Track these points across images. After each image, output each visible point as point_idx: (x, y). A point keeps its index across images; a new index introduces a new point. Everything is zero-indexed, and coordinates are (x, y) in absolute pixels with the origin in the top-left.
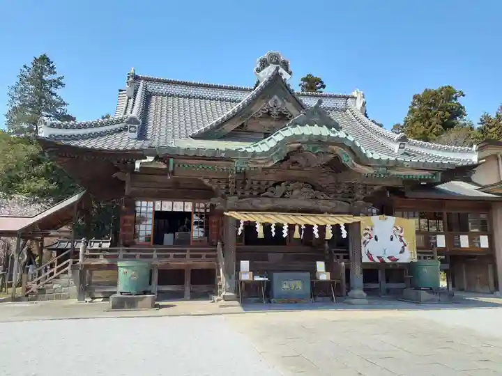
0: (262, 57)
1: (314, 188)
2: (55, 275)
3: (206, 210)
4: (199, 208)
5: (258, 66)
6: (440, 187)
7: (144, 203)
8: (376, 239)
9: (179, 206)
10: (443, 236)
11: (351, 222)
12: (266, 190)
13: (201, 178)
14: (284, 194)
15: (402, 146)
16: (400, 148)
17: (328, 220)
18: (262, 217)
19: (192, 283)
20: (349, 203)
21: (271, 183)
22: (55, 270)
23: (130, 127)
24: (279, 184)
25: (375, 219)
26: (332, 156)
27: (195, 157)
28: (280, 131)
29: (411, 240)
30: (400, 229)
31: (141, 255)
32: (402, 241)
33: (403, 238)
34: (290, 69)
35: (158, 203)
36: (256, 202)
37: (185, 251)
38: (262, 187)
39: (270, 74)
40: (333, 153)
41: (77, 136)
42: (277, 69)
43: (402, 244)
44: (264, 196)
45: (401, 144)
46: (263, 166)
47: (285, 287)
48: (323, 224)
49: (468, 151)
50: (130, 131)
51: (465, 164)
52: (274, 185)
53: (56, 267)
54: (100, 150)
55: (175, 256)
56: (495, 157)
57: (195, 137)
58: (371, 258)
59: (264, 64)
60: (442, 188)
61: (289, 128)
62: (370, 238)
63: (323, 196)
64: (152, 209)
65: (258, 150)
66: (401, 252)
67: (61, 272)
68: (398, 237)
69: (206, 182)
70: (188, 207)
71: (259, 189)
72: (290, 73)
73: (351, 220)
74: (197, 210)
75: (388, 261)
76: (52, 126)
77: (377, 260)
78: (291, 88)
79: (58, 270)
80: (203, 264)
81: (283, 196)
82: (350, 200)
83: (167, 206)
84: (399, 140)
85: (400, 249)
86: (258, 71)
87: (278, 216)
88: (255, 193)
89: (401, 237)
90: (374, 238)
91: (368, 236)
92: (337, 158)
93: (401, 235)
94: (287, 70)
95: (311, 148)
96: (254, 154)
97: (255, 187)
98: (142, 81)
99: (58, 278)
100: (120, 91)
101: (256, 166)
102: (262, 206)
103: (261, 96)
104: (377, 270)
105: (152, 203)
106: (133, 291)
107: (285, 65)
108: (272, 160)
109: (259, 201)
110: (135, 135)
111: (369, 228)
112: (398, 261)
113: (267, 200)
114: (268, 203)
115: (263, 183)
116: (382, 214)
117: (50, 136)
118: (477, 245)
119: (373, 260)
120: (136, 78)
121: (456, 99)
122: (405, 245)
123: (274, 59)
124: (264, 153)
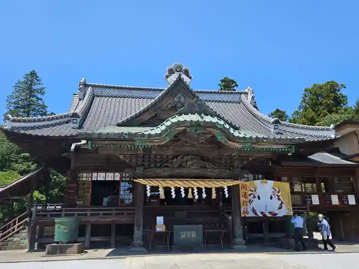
0: (169, 68)
1: (203, 159)
2: (16, 231)
3: (130, 179)
4: (125, 177)
5: (167, 74)
6: (311, 157)
7: (85, 175)
8: (259, 198)
9: (110, 177)
10: (317, 196)
11: (232, 185)
12: (167, 162)
13: (118, 155)
14: (180, 165)
15: (277, 127)
16: (275, 128)
17: (214, 183)
18: (162, 182)
19: (117, 235)
20: (230, 170)
21: (170, 157)
22: (16, 226)
23: (74, 120)
24: (176, 157)
25: (258, 183)
26: (210, 135)
27: (106, 139)
28: (170, 119)
29: (287, 198)
30: (278, 190)
31: (78, 214)
32: (279, 199)
33: (280, 197)
34: (191, 75)
35: (95, 174)
36: (158, 171)
37: (111, 210)
38: (163, 160)
39: (175, 79)
40: (210, 133)
41: (33, 127)
42: (180, 75)
43: (280, 202)
44: (164, 167)
45: (275, 126)
46: (157, 144)
47: (183, 236)
48: (210, 187)
49: (327, 130)
50: (73, 123)
51: (325, 139)
52: (173, 159)
53: (17, 225)
54: (48, 136)
55: (104, 214)
56: (355, 133)
57: (119, 125)
58: (255, 213)
59: (171, 72)
60: (313, 158)
61: (177, 116)
62: (254, 197)
63: (210, 165)
64: (90, 179)
65: (153, 132)
66: (279, 209)
67: (20, 228)
68: (277, 197)
69: (121, 157)
70: (117, 177)
71: (161, 161)
72: (190, 78)
73: (232, 183)
74: (124, 179)
75: (269, 215)
76: (14, 121)
77: (261, 215)
78: (191, 88)
79: (18, 227)
80: (125, 220)
81: (180, 166)
82: (231, 168)
83: (101, 176)
84: (273, 123)
85: (278, 206)
86: (167, 77)
87: (176, 181)
88: (158, 165)
89: (279, 196)
90: (257, 198)
91: (252, 196)
92: (214, 137)
93: (279, 194)
94: (187, 75)
95: (193, 130)
96: (150, 135)
97: (158, 160)
98: (90, 87)
99: (18, 232)
100: (74, 95)
101: (153, 144)
102: (163, 174)
103: (169, 95)
104: (261, 223)
105: (90, 174)
106: (65, 241)
107: (187, 73)
108: (165, 139)
109: (162, 170)
110: (77, 125)
111: (253, 190)
112: (277, 216)
113: (166, 169)
114: (168, 172)
115: (164, 157)
116: (263, 179)
117: (12, 128)
118: (346, 203)
119: (257, 215)
120: (86, 86)
121: (339, 91)
122: (283, 203)
123: (179, 69)
124: (156, 135)
